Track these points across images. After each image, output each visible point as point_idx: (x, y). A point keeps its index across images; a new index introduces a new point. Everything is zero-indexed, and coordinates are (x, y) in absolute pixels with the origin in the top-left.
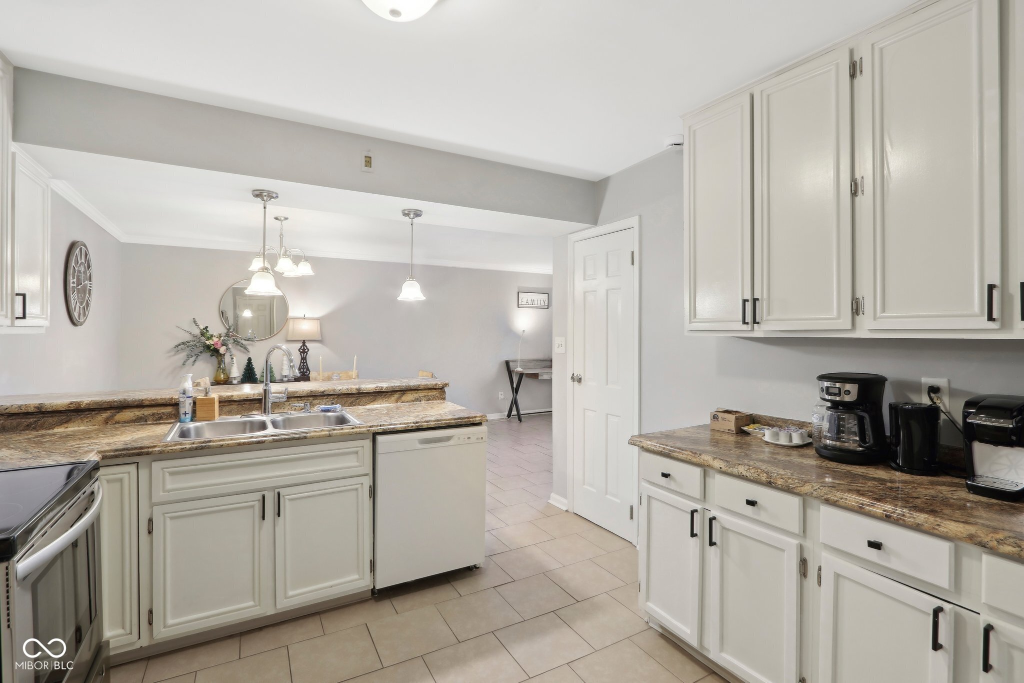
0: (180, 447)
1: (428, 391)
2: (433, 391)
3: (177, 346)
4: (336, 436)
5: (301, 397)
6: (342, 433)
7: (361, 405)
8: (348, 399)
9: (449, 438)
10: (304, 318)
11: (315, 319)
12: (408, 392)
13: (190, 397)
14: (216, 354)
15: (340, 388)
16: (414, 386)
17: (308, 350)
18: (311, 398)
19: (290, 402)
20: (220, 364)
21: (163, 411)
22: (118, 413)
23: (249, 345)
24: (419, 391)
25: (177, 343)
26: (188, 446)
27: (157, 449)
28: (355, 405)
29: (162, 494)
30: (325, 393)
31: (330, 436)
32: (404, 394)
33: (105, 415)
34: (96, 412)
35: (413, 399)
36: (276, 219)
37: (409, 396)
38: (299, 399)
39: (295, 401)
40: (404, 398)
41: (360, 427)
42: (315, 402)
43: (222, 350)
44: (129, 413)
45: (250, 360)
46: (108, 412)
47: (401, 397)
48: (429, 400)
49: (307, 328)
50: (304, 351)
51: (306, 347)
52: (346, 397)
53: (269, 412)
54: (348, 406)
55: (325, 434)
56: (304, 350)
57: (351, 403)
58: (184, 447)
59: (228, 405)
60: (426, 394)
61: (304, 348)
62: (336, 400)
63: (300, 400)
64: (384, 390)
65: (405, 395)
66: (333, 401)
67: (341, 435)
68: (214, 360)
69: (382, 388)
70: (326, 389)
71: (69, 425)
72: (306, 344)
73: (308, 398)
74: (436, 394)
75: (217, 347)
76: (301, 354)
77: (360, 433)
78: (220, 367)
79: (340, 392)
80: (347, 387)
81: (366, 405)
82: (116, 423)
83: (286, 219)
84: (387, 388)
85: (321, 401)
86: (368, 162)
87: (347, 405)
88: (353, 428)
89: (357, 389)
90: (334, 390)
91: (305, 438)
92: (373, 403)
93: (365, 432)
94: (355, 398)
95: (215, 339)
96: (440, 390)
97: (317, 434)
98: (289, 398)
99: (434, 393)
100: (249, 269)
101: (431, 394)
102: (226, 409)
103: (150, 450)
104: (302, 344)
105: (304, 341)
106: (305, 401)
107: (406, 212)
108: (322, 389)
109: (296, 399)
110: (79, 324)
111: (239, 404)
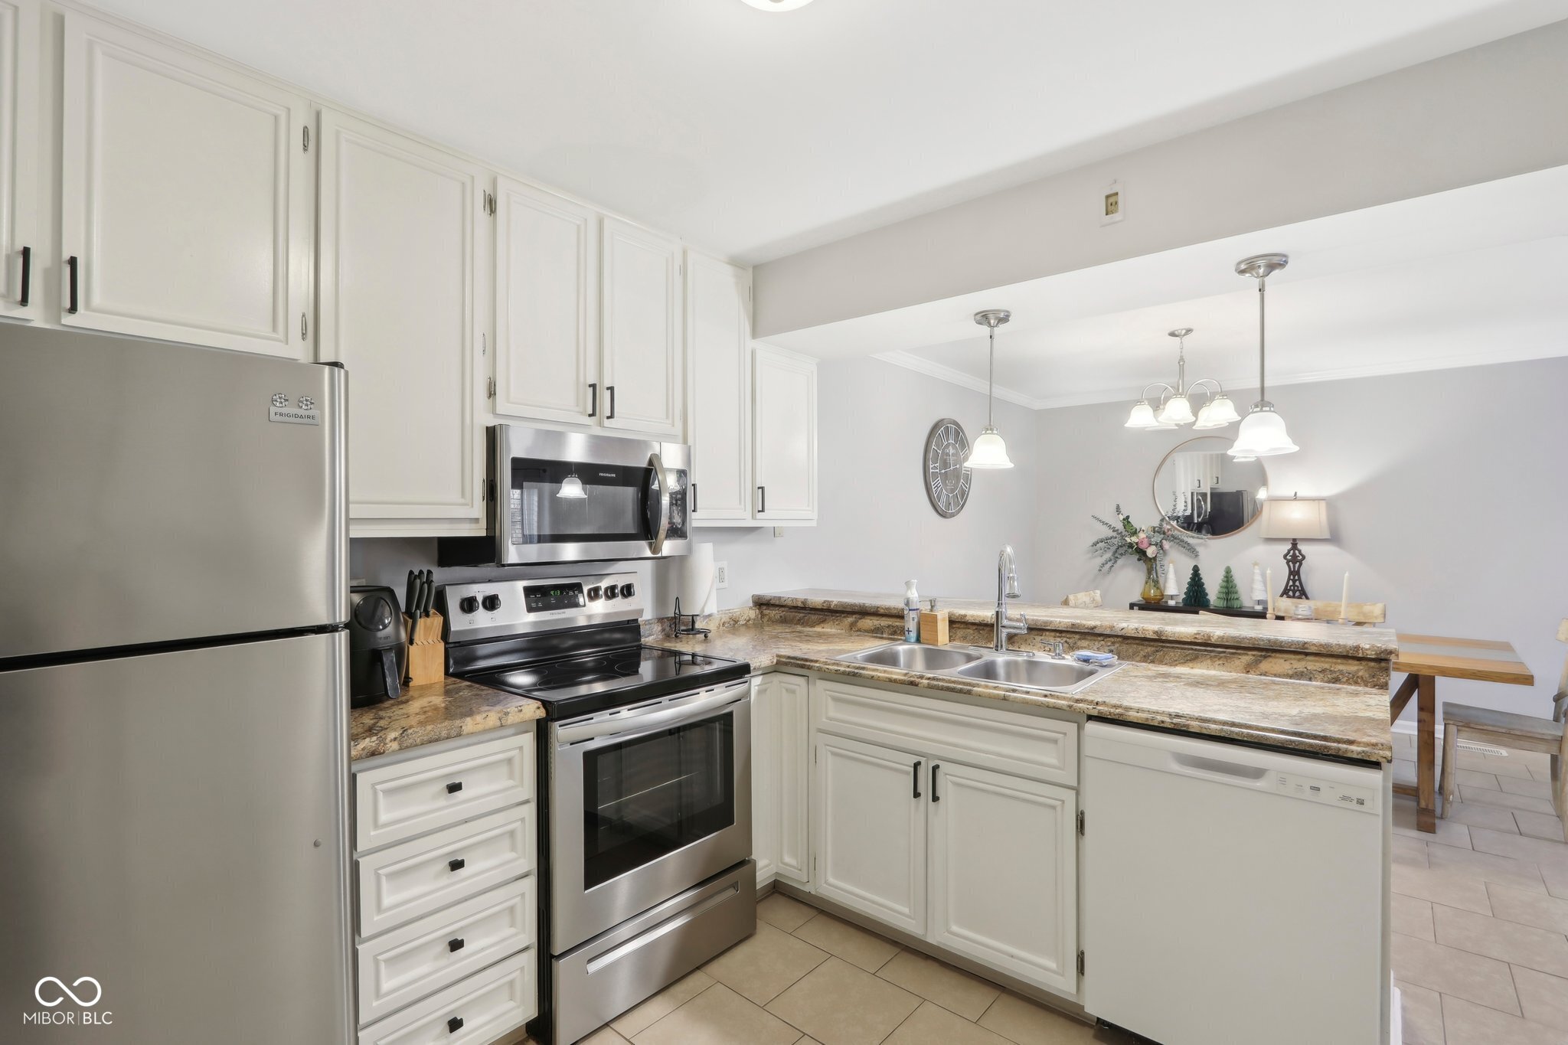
0: (836, 668)
1: (1334, 660)
2: (1350, 661)
3: (1095, 544)
4: (1015, 701)
5: (1061, 632)
6: (1024, 698)
7: (1166, 664)
8: (1140, 648)
9: (1258, 773)
10: (1296, 498)
11: (1314, 500)
12: (1278, 655)
13: (914, 610)
14: (1143, 558)
15: (1124, 625)
16: (1292, 643)
17: (1304, 557)
18: (1077, 637)
19: (1043, 637)
20: (1149, 572)
21: (897, 624)
22: (861, 619)
23: (1200, 545)
24: (1309, 658)
25: (1095, 540)
26: (842, 669)
27: (817, 665)
28: (1152, 662)
29: (824, 720)
30: (1097, 631)
31: (1005, 698)
32: (1265, 657)
33: (850, 619)
34: (845, 615)
35: (1290, 672)
36: (1172, 334)
37: (1280, 664)
38: (1058, 634)
39: (1051, 636)
40: (1265, 665)
41: (1058, 698)
42: (1080, 643)
43: (1151, 552)
44: (869, 621)
45: (1196, 570)
46: (854, 616)
47: (1257, 662)
48: (1336, 680)
49: (1298, 516)
50: (1295, 560)
51: (1300, 551)
52: (1137, 644)
53: (1002, 646)
54: (1140, 661)
55: (998, 694)
56: (1294, 556)
57: (1145, 656)
58: (839, 668)
59: (964, 628)
60: (1327, 666)
61: (1294, 554)
62: (1117, 645)
63: (1059, 637)
64: (1213, 641)
65: (1270, 659)
66: (1112, 648)
67: (1023, 703)
68: (1142, 566)
69: (1209, 637)
70: (1098, 623)
71: (825, 626)
72: (1299, 547)
73: (1071, 636)
74: (1358, 671)
75: (1142, 547)
76: (1288, 563)
77: (1054, 707)
78: (1149, 578)
79: (1122, 633)
80: (1136, 625)
81: (1176, 665)
82: (857, 631)
83: (1189, 331)
84: (1222, 638)
85: (1091, 644)
86: (1111, 203)
87: (1138, 658)
88: (1046, 696)
89: (1156, 632)
90: (1112, 627)
91: (969, 692)
92: (1191, 665)
93: (1065, 708)
94: (1153, 649)
95: (1142, 535)
96: (1372, 664)
97: (988, 691)
98: (1030, 629)
99: (1352, 667)
100: (1125, 425)
101: (1341, 667)
102: (960, 633)
103: (812, 664)
104: (1290, 546)
105: (1294, 540)
106: (1065, 639)
107: (1243, 267)
108: (1091, 623)
109: (1053, 634)
110: (948, 515)
111: (976, 629)
